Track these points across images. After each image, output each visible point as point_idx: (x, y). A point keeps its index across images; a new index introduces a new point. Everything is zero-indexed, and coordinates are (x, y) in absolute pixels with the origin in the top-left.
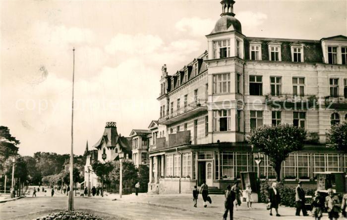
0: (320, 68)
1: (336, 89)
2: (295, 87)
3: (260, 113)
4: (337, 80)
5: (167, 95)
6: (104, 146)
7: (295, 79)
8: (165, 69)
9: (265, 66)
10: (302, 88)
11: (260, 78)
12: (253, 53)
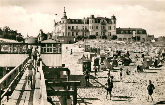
0: (81, 24)
1: (84, 28)
2: (76, 28)
3: (70, 32)
4: (84, 27)
5: (55, 27)
6: (39, 36)
7: (76, 27)
8: (55, 21)
9: (71, 24)
10: (78, 28)
11: (70, 26)
12: (69, 22)
